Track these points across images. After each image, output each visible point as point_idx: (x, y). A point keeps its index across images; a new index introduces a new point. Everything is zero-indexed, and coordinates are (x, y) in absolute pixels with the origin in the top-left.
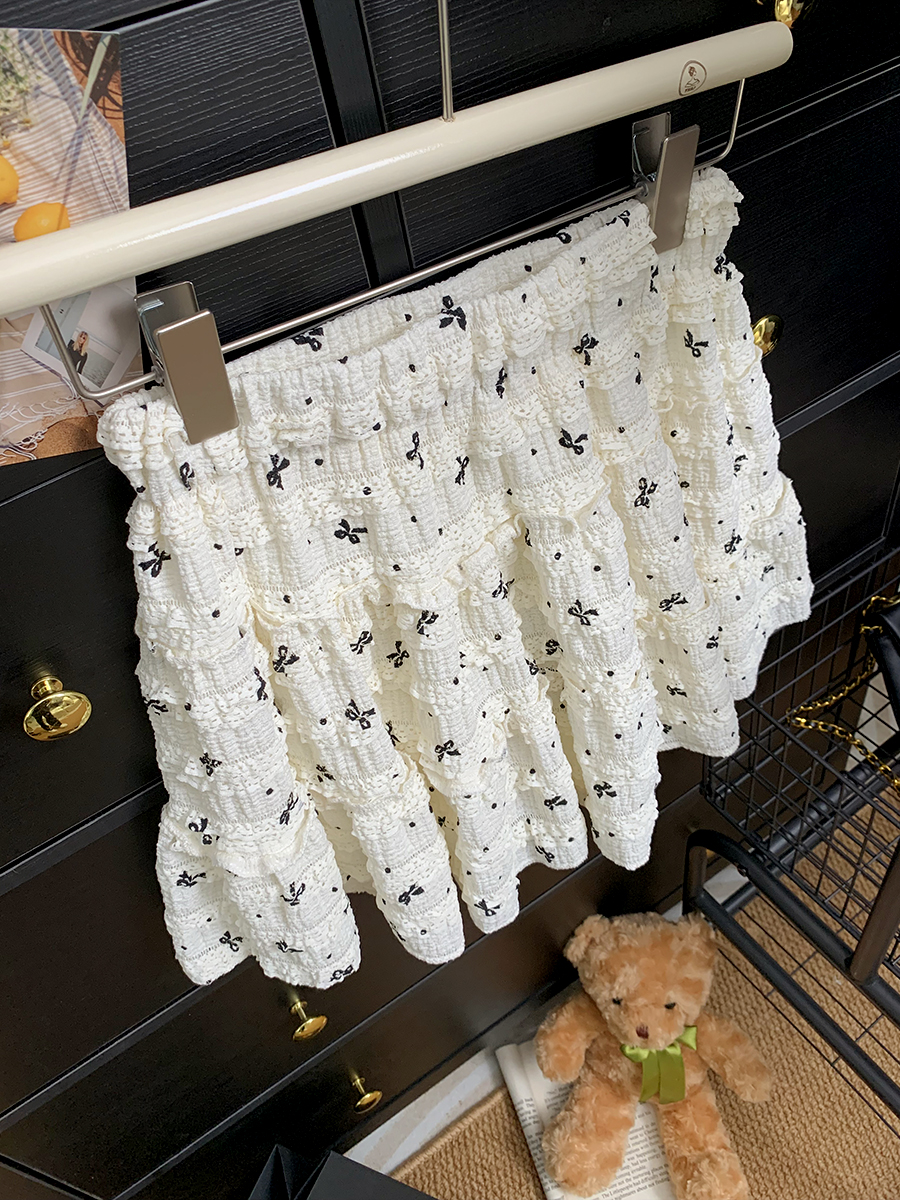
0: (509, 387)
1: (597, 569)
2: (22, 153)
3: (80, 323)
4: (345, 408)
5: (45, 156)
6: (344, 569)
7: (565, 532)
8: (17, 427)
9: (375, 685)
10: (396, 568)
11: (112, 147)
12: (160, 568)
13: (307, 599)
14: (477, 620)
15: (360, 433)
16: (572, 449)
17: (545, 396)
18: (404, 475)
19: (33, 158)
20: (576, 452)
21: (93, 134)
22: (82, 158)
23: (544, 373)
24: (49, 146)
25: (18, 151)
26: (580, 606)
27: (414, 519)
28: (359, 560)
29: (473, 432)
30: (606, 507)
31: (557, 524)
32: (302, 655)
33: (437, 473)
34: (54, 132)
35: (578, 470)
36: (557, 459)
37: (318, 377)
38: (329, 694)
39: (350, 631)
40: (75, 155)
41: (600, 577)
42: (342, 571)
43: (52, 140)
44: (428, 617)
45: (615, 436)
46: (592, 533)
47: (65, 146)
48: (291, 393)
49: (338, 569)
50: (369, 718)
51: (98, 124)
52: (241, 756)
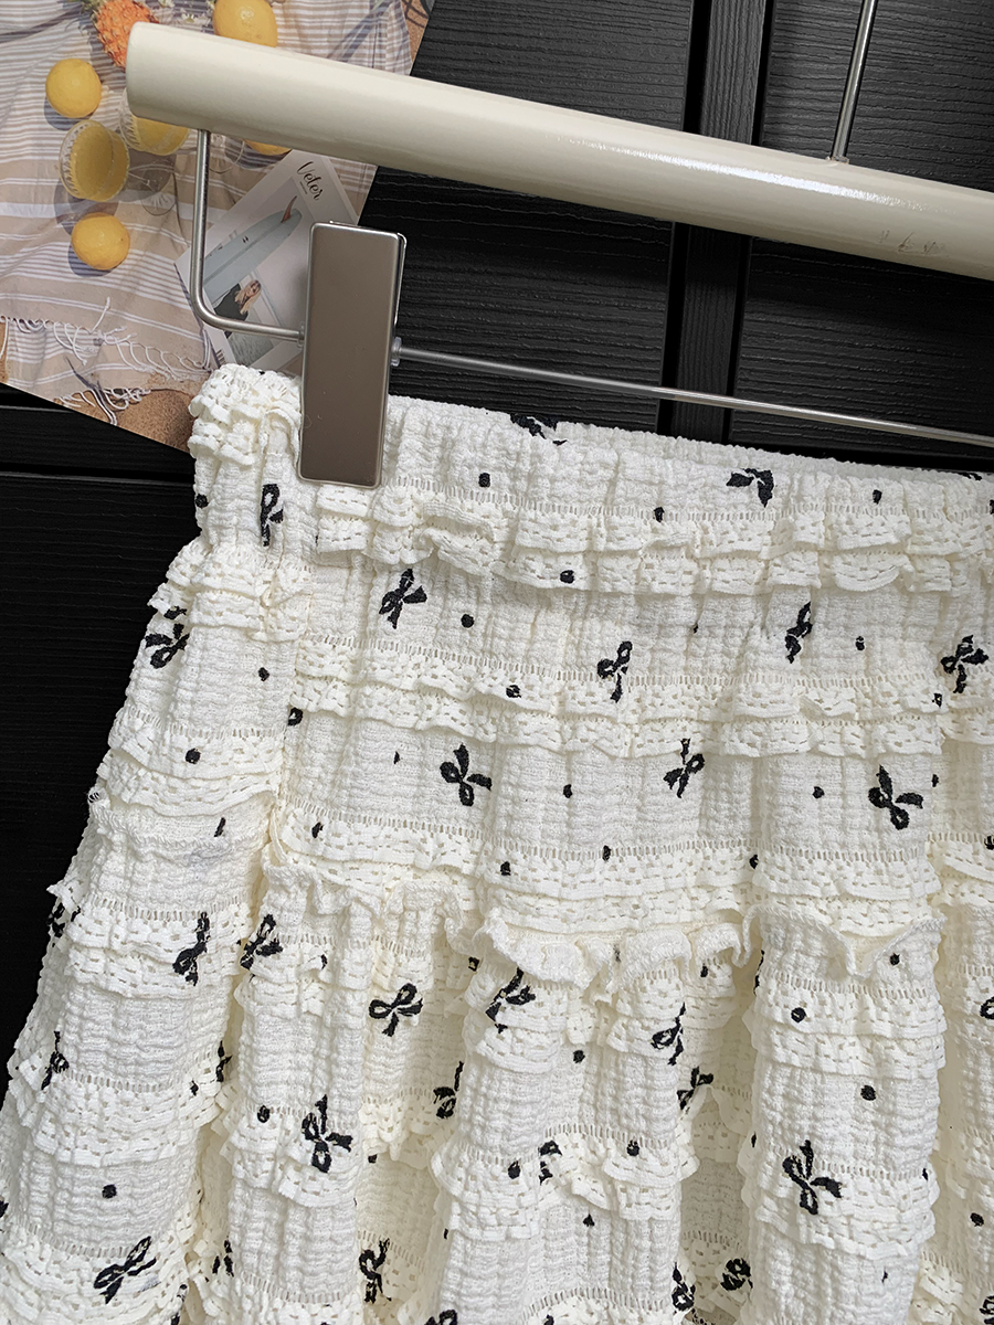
0: (808, 648)
1: (868, 1093)
2: (295, 16)
3: (259, 268)
4: (531, 514)
5: (318, 32)
6: (430, 840)
7: (827, 975)
8: (118, 367)
9: (391, 1129)
10: (505, 869)
11: (398, 58)
12: (169, 658)
13: (343, 841)
14: (609, 1089)
15: (538, 573)
16: (886, 812)
17: (866, 695)
18: (581, 696)
19: (304, 28)
20: (894, 820)
21: (383, 31)
22: (357, 56)
23: (878, 657)
24: (328, 22)
25: (292, 11)
26: (809, 1161)
27: (568, 792)
28: (457, 837)
29: (724, 703)
30: (921, 961)
31: (817, 945)
32: (289, 949)
33: (639, 740)
34: (341, 8)
35: (887, 860)
36: (857, 821)
37: (512, 448)
38: (299, 1068)
39: (389, 973)
40: (352, 47)
41: (870, 1117)
42: (424, 841)
43: (334, 16)
44: (518, 990)
45: (976, 853)
46: (879, 1004)
47: (346, 31)
48: (464, 453)
49: (420, 834)
50: (335, 1151)
51: (394, 21)
52: (102, 1075)
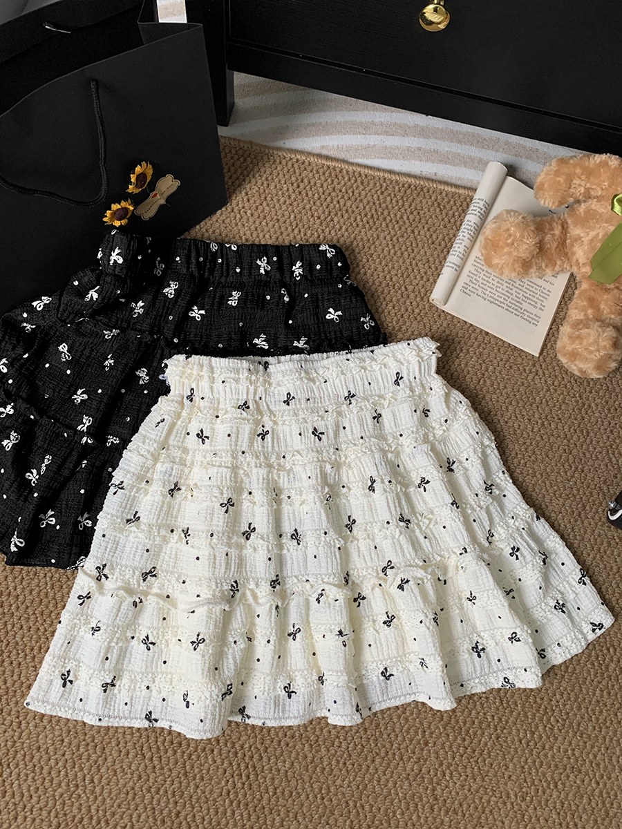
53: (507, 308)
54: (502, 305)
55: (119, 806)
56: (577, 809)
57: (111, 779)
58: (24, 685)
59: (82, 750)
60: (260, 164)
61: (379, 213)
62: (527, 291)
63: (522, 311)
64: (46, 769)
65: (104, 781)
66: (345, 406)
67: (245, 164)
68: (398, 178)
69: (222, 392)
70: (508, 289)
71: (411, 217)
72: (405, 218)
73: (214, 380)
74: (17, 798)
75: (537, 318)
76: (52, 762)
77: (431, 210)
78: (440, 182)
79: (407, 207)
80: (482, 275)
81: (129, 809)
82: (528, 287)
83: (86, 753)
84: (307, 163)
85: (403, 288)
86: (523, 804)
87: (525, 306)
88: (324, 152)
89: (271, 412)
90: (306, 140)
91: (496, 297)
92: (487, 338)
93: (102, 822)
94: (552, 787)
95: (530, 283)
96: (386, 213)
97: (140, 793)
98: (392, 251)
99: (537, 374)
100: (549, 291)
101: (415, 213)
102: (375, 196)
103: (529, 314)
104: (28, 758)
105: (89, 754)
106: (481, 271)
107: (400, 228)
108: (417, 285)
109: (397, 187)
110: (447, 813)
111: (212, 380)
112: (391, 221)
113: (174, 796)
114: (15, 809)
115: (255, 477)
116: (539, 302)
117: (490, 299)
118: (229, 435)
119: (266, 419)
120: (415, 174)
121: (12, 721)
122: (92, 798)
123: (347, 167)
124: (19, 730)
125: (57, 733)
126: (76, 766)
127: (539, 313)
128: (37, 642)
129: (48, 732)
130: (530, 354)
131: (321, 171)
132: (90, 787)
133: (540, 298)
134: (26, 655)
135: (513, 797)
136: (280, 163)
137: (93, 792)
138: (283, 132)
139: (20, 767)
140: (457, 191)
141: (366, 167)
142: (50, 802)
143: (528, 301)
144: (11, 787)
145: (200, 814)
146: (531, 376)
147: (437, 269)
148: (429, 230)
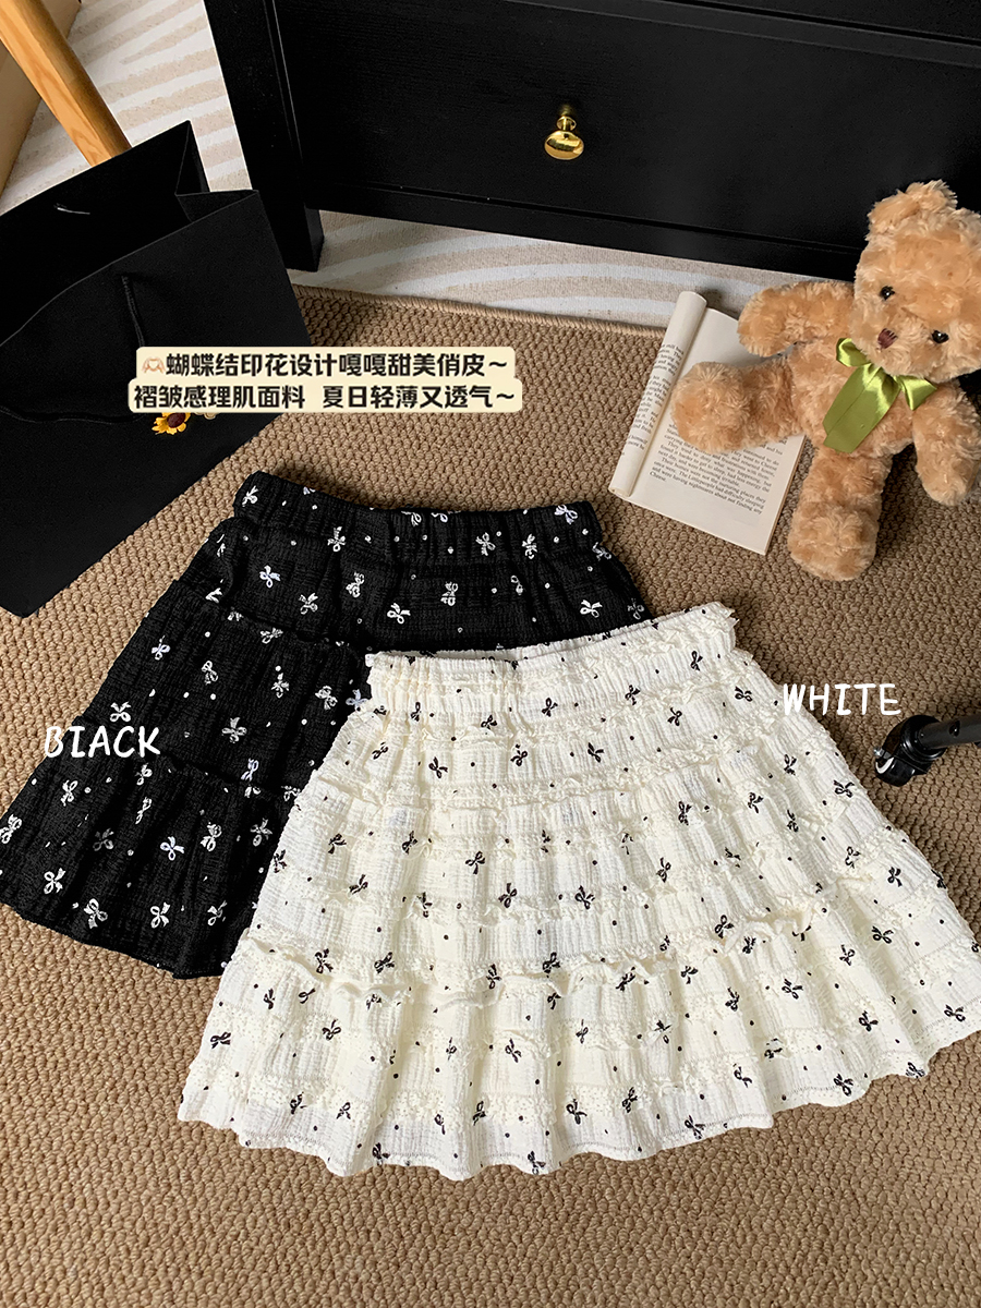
53: (717, 491)
54: (709, 488)
55: (228, 1209)
56: (854, 1171)
57: (214, 1174)
58: (89, 1055)
59: (172, 1137)
60: (365, 321)
61: (533, 376)
62: (745, 466)
63: (738, 495)
64: (126, 1165)
65: (205, 1176)
66: (628, 708)
67: (344, 323)
68: (556, 324)
69: (457, 705)
70: (717, 466)
71: (578, 377)
72: (569, 378)
73: (444, 689)
74: (90, 1207)
75: (760, 503)
76: (134, 1156)
77: (605, 364)
78: (616, 323)
79: (571, 363)
80: (679, 450)
81: (240, 1211)
82: (745, 460)
83: (178, 1141)
84: (429, 314)
85: (572, 476)
86: (778, 1170)
87: (742, 486)
88: (453, 296)
89: (527, 726)
90: (427, 280)
91: (700, 478)
92: (693, 536)
93: (206, 1232)
94: (816, 1144)
95: (748, 455)
96: (542, 374)
97: (255, 1189)
98: (554, 427)
99: (765, 579)
100: (775, 463)
101: (583, 371)
102: (526, 351)
103: (748, 498)
104: (100, 1152)
105: (182, 1142)
106: (678, 444)
107: (563, 393)
108: (592, 470)
109: (556, 336)
110: (674, 1188)
111: (443, 690)
112: (550, 384)
113: (300, 1190)
114: (88, 1221)
115: (512, 818)
116: (762, 480)
117: (692, 482)
118: (473, 764)
119: (520, 736)
120: (581, 314)
121: (77, 1106)
122: (190, 1200)
123: (484, 315)
124: (87, 1116)
125: (137, 1117)
126: (167, 1159)
127: (762, 494)
128: (103, 997)
129: (125, 1116)
130: (754, 553)
131: (449, 324)
132: (186, 1186)
133: (764, 474)
134: (89, 1015)
135: (763, 1161)
136: (392, 318)
137: (191, 1192)
138: (394, 272)
139: (91, 1165)
140: (640, 335)
141: (510, 311)
142: (134, 1209)
143: (747, 479)
144: (81, 1193)
145: (337, 1211)
146: (757, 583)
147: (617, 446)
148: (603, 392)
